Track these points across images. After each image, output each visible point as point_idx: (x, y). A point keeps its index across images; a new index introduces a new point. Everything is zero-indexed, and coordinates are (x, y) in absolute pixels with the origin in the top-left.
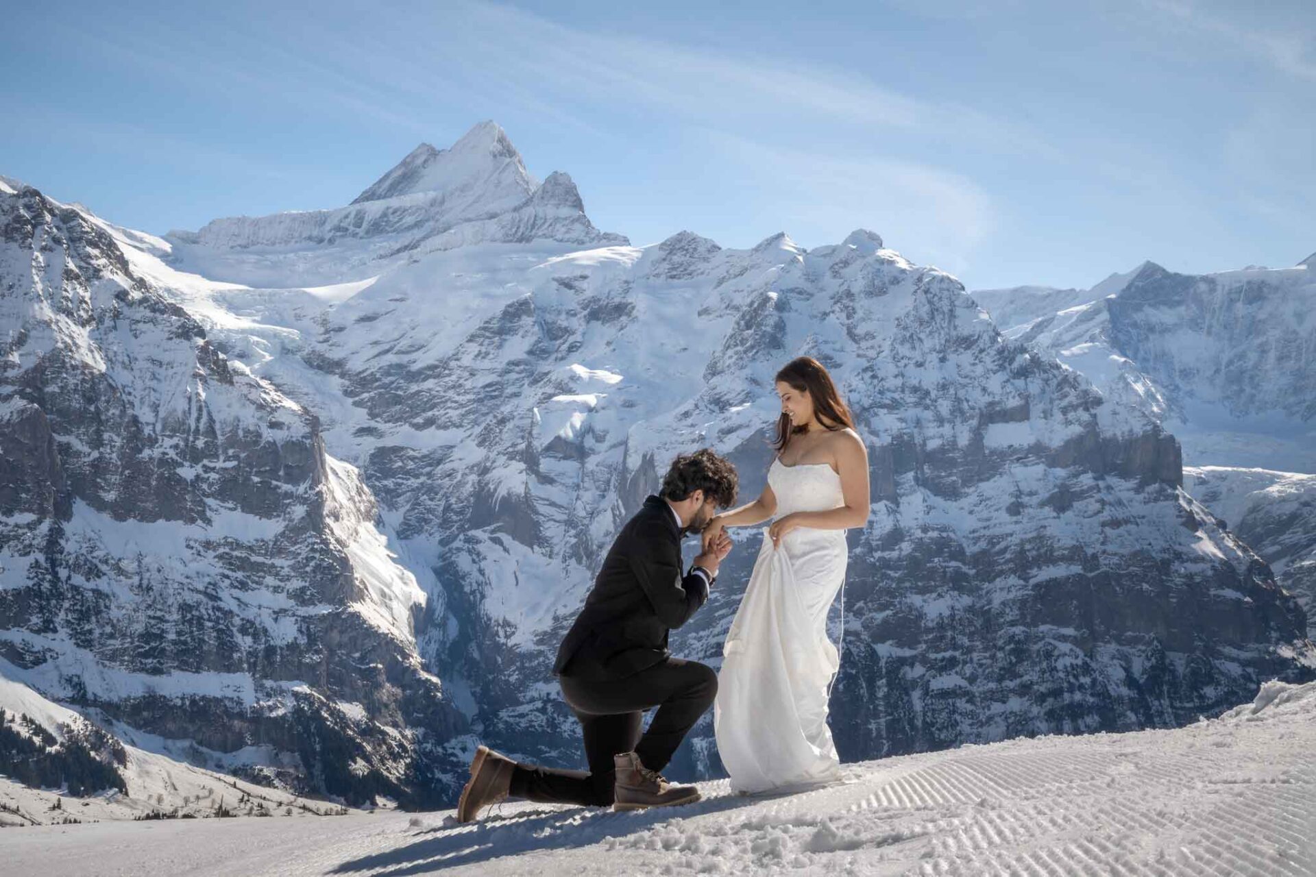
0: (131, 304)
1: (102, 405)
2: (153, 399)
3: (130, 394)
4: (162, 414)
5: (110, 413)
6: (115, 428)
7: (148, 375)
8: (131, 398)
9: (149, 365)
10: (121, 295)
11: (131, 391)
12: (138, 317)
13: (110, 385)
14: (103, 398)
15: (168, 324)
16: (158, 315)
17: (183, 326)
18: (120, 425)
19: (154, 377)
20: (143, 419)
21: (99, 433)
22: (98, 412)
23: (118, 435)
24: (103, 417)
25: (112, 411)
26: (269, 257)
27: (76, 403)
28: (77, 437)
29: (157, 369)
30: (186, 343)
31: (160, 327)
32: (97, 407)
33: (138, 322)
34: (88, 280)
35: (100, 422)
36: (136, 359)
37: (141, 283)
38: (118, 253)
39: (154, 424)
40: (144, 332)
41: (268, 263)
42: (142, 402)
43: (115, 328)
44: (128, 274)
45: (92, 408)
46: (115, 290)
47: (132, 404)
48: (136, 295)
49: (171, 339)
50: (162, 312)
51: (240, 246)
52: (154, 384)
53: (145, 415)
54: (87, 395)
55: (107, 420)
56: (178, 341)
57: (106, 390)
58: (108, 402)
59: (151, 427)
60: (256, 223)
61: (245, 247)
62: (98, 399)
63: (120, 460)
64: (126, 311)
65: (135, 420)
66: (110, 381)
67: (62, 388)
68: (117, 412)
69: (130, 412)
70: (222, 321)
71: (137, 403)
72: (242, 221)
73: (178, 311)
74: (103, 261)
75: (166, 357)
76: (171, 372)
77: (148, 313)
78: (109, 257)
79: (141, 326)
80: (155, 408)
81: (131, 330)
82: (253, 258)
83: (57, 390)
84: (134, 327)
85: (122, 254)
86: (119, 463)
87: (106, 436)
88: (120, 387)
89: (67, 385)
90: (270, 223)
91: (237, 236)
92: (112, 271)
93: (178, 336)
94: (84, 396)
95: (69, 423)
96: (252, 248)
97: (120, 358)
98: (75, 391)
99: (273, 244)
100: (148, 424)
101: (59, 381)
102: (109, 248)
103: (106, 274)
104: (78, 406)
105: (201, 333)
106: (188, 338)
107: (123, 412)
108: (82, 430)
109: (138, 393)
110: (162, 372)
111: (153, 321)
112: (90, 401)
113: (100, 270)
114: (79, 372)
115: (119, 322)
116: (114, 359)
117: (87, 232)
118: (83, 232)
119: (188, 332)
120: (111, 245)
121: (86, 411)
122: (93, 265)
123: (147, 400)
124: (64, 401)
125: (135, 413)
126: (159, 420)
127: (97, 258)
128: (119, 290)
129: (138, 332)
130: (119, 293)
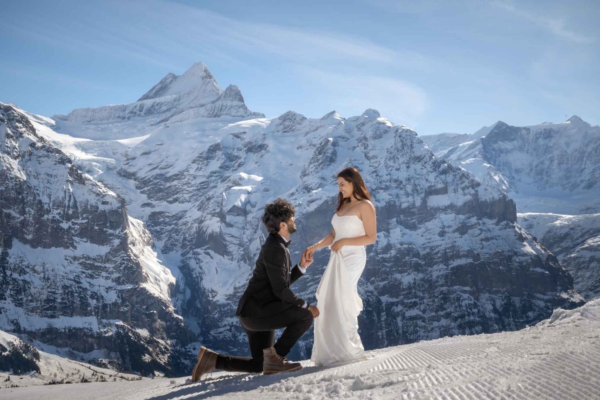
0: (37, 149)
1: (25, 195)
2: (48, 192)
3: (37, 190)
4: (52, 199)
5: (28, 199)
6: (31, 206)
7: (46, 181)
8: (38, 192)
9: (46, 176)
10: (33, 145)
11: (38, 188)
12: (40, 154)
13: (28, 186)
14: (25, 192)
15: (54, 158)
16: (50, 153)
17: (61, 158)
18: (33, 204)
19: (48, 182)
20: (44, 201)
21: (23, 208)
22: (23, 199)
23: (33, 209)
24: (25, 201)
25: (30, 198)
26: (100, 126)
27: (13, 194)
28: (14, 210)
29: (49, 178)
30: (62, 166)
31: (51, 159)
32: (23, 197)
33: (41, 157)
34: (17, 138)
35: (24, 203)
36: (40, 174)
37: (42, 139)
38: (31, 125)
39: (49, 204)
40: (44, 162)
41: (100, 129)
42: (43, 194)
43: (30, 160)
44: (35, 135)
45: (20, 197)
46: (29, 143)
47: (39, 195)
48: (39, 144)
49: (56, 164)
50: (52, 152)
51: (87, 121)
52: (48, 185)
53: (45, 199)
54: (18, 190)
55: (27, 202)
56: (59, 165)
57: (26, 189)
58: (27, 194)
59: (47, 205)
60: (94, 110)
61: (89, 122)
62: (23, 193)
63: (34, 220)
64: (35, 152)
65: (40, 202)
66: (28, 184)
67: (6, 188)
68: (32, 198)
69: (38, 198)
70: (79, 156)
71: (41, 194)
72: (87, 110)
73: (59, 152)
74: (24, 129)
75: (54, 173)
76: (56, 179)
77: (45, 153)
78: (26, 127)
79: (42, 159)
80: (49, 196)
81: (37, 161)
82: (93, 127)
83: (4, 189)
84: (39, 159)
85: (33, 126)
86: (33, 222)
87: (27, 209)
88: (33, 187)
89: (8, 186)
90: (101, 110)
91: (86, 117)
92: (28, 134)
93: (59, 163)
94: (16, 191)
95: (10, 203)
96: (93, 122)
97: (33, 174)
98: (12, 189)
99: (102, 120)
100: (46, 203)
101: (4, 185)
102: (26, 123)
103: (26, 135)
104: (13, 196)
105: (70, 161)
106: (64, 164)
107: (35, 198)
108: (16, 207)
109: (41, 190)
110: (52, 180)
111: (48, 156)
112: (19, 193)
113: (23, 134)
114: (14, 180)
115: (32, 157)
116: (30, 174)
117: (16, 116)
118: (14, 116)
119: (64, 161)
120: (28, 122)
121: (18, 198)
122: (19, 131)
123: (45, 193)
124: (7, 194)
125: (40, 198)
126: (51, 202)
127: (21, 128)
128: (31, 142)
129: (41, 161)
130: (32, 144)
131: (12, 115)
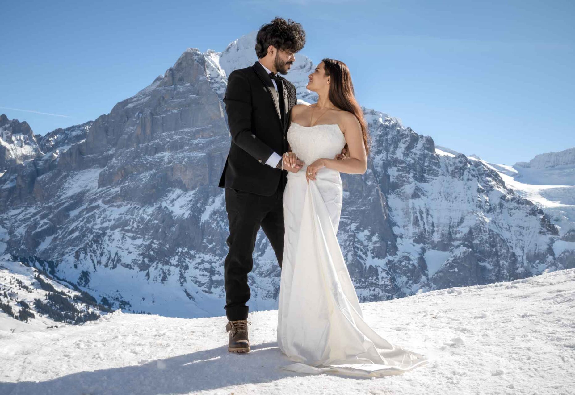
0: (508, 201)
1: (498, 248)
2: (521, 244)
3: (510, 242)
4: (526, 251)
6: (505, 258)
7: (518, 233)
8: (511, 244)
9: (518, 229)
12: (511, 207)
13: (501, 239)
14: (498, 245)
15: (525, 209)
16: (520, 205)
17: (532, 210)
18: (507, 257)
19: (521, 234)
20: (517, 254)
21: (498, 261)
22: (497, 252)
23: (507, 262)
24: (499, 254)
25: (503, 251)
26: (565, 170)
27: (487, 247)
28: (488, 263)
29: (521, 230)
30: (534, 217)
31: (521, 211)
32: (496, 249)
33: (512, 209)
34: (488, 192)
35: (498, 256)
36: (512, 226)
37: (511, 191)
38: (500, 178)
39: (522, 256)
40: (515, 214)
41: (565, 173)
42: (516, 246)
43: (501, 212)
44: (504, 187)
45: (494, 250)
47: (512, 247)
48: (509, 197)
49: (527, 216)
50: (523, 204)
51: (550, 166)
52: (521, 237)
53: (518, 252)
54: (492, 244)
55: (501, 255)
56: (530, 216)
57: (499, 241)
58: (501, 246)
59: (521, 258)
60: (557, 155)
61: (553, 167)
62: (496, 246)
63: (508, 273)
64: (506, 204)
65: (514, 255)
66: (501, 237)
67: (480, 241)
68: (505, 251)
69: (511, 251)
71: (514, 246)
72: (551, 154)
73: (528, 203)
74: (493, 183)
75: (525, 225)
76: (528, 231)
77: (516, 205)
78: (496, 181)
79: (513, 211)
80: (522, 248)
81: (509, 213)
82: (557, 172)
84: (510, 211)
85: (502, 179)
87: (501, 262)
88: (506, 240)
89: (483, 239)
90: (565, 154)
91: (549, 162)
92: (498, 187)
93: (531, 214)
94: (490, 244)
95: (485, 257)
96: (556, 167)
97: (505, 226)
98: (486, 242)
99: (567, 164)
100: (520, 256)
101: (479, 238)
102: (496, 177)
103: (496, 188)
104: (488, 249)
105: (541, 212)
106: (535, 215)
107: (508, 251)
108: (490, 260)
109: (514, 242)
110: (524, 232)
111: (518, 208)
112: (493, 246)
113: (493, 187)
114: (487, 233)
115: (503, 210)
116: (502, 227)
117: (486, 170)
118: (485, 171)
119: (535, 212)
120: (497, 175)
121: (492, 251)
122: (489, 185)
123: (518, 245)
124: (482, 247)
125: (514, 251)
126: (525, 254)
127: (491, 181)
128: (501, 195)
129: (512, 214)
130: (502, 196)
131: (482, 169)
